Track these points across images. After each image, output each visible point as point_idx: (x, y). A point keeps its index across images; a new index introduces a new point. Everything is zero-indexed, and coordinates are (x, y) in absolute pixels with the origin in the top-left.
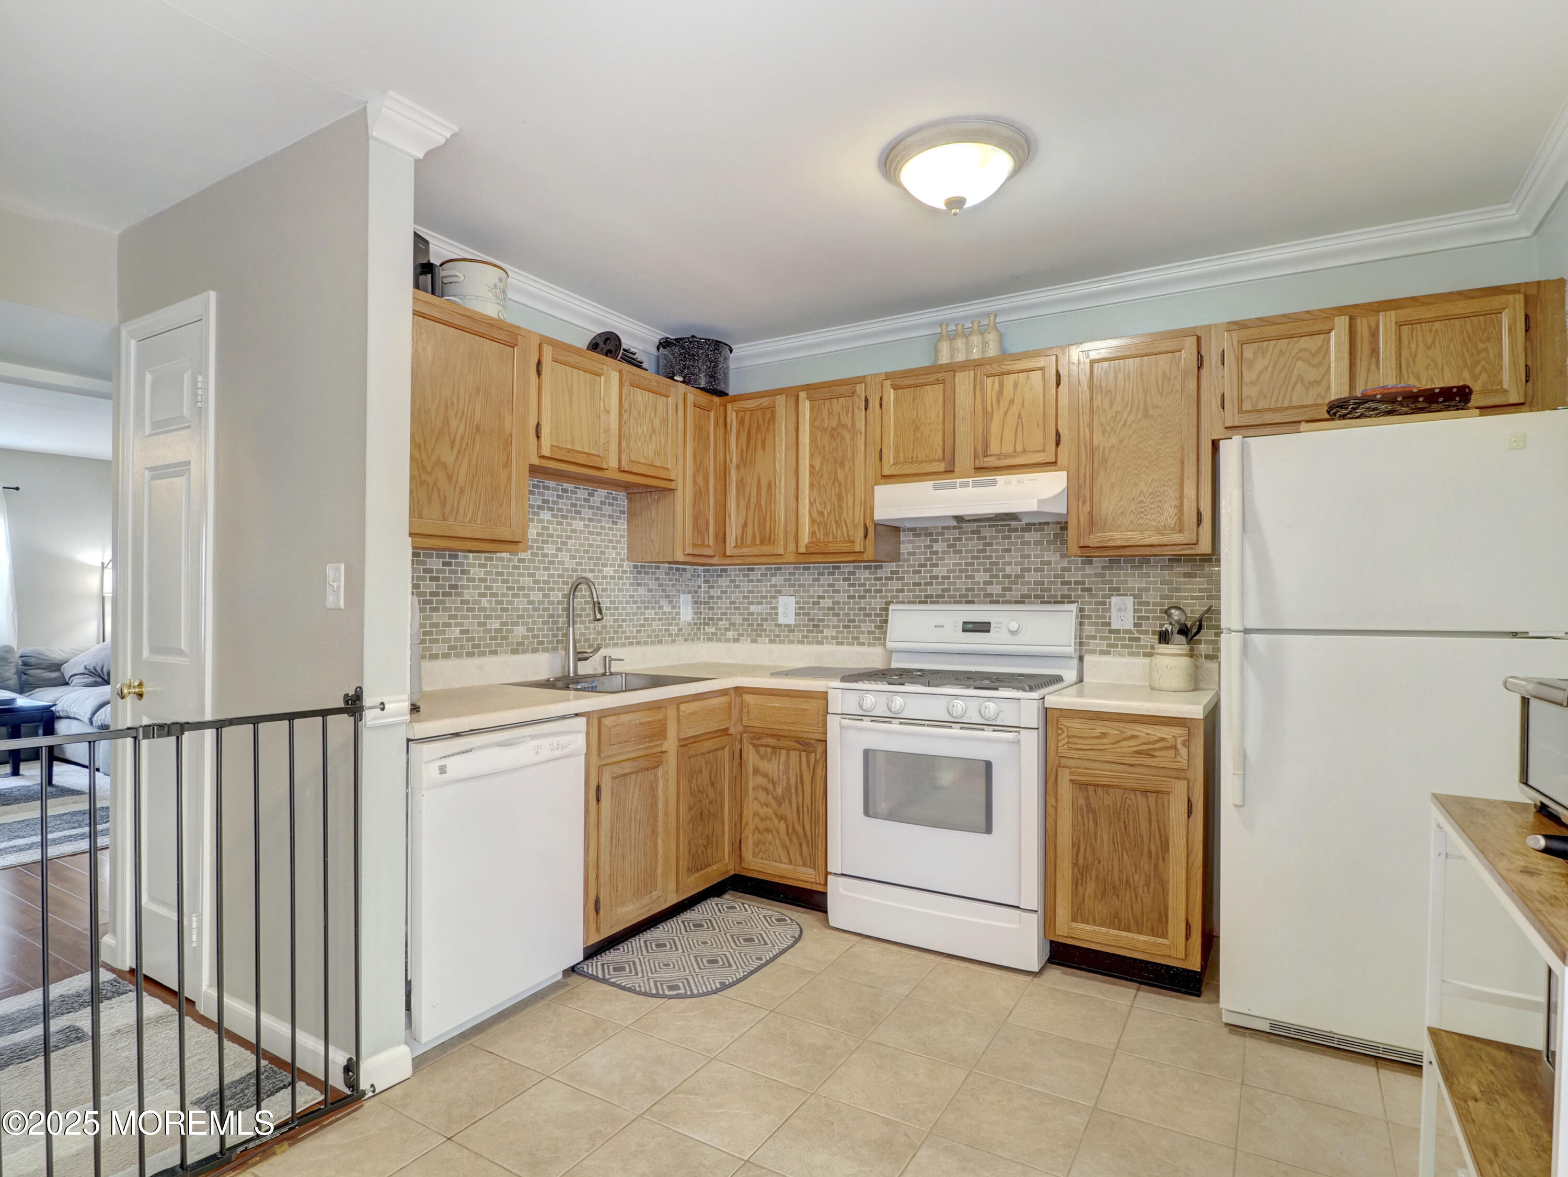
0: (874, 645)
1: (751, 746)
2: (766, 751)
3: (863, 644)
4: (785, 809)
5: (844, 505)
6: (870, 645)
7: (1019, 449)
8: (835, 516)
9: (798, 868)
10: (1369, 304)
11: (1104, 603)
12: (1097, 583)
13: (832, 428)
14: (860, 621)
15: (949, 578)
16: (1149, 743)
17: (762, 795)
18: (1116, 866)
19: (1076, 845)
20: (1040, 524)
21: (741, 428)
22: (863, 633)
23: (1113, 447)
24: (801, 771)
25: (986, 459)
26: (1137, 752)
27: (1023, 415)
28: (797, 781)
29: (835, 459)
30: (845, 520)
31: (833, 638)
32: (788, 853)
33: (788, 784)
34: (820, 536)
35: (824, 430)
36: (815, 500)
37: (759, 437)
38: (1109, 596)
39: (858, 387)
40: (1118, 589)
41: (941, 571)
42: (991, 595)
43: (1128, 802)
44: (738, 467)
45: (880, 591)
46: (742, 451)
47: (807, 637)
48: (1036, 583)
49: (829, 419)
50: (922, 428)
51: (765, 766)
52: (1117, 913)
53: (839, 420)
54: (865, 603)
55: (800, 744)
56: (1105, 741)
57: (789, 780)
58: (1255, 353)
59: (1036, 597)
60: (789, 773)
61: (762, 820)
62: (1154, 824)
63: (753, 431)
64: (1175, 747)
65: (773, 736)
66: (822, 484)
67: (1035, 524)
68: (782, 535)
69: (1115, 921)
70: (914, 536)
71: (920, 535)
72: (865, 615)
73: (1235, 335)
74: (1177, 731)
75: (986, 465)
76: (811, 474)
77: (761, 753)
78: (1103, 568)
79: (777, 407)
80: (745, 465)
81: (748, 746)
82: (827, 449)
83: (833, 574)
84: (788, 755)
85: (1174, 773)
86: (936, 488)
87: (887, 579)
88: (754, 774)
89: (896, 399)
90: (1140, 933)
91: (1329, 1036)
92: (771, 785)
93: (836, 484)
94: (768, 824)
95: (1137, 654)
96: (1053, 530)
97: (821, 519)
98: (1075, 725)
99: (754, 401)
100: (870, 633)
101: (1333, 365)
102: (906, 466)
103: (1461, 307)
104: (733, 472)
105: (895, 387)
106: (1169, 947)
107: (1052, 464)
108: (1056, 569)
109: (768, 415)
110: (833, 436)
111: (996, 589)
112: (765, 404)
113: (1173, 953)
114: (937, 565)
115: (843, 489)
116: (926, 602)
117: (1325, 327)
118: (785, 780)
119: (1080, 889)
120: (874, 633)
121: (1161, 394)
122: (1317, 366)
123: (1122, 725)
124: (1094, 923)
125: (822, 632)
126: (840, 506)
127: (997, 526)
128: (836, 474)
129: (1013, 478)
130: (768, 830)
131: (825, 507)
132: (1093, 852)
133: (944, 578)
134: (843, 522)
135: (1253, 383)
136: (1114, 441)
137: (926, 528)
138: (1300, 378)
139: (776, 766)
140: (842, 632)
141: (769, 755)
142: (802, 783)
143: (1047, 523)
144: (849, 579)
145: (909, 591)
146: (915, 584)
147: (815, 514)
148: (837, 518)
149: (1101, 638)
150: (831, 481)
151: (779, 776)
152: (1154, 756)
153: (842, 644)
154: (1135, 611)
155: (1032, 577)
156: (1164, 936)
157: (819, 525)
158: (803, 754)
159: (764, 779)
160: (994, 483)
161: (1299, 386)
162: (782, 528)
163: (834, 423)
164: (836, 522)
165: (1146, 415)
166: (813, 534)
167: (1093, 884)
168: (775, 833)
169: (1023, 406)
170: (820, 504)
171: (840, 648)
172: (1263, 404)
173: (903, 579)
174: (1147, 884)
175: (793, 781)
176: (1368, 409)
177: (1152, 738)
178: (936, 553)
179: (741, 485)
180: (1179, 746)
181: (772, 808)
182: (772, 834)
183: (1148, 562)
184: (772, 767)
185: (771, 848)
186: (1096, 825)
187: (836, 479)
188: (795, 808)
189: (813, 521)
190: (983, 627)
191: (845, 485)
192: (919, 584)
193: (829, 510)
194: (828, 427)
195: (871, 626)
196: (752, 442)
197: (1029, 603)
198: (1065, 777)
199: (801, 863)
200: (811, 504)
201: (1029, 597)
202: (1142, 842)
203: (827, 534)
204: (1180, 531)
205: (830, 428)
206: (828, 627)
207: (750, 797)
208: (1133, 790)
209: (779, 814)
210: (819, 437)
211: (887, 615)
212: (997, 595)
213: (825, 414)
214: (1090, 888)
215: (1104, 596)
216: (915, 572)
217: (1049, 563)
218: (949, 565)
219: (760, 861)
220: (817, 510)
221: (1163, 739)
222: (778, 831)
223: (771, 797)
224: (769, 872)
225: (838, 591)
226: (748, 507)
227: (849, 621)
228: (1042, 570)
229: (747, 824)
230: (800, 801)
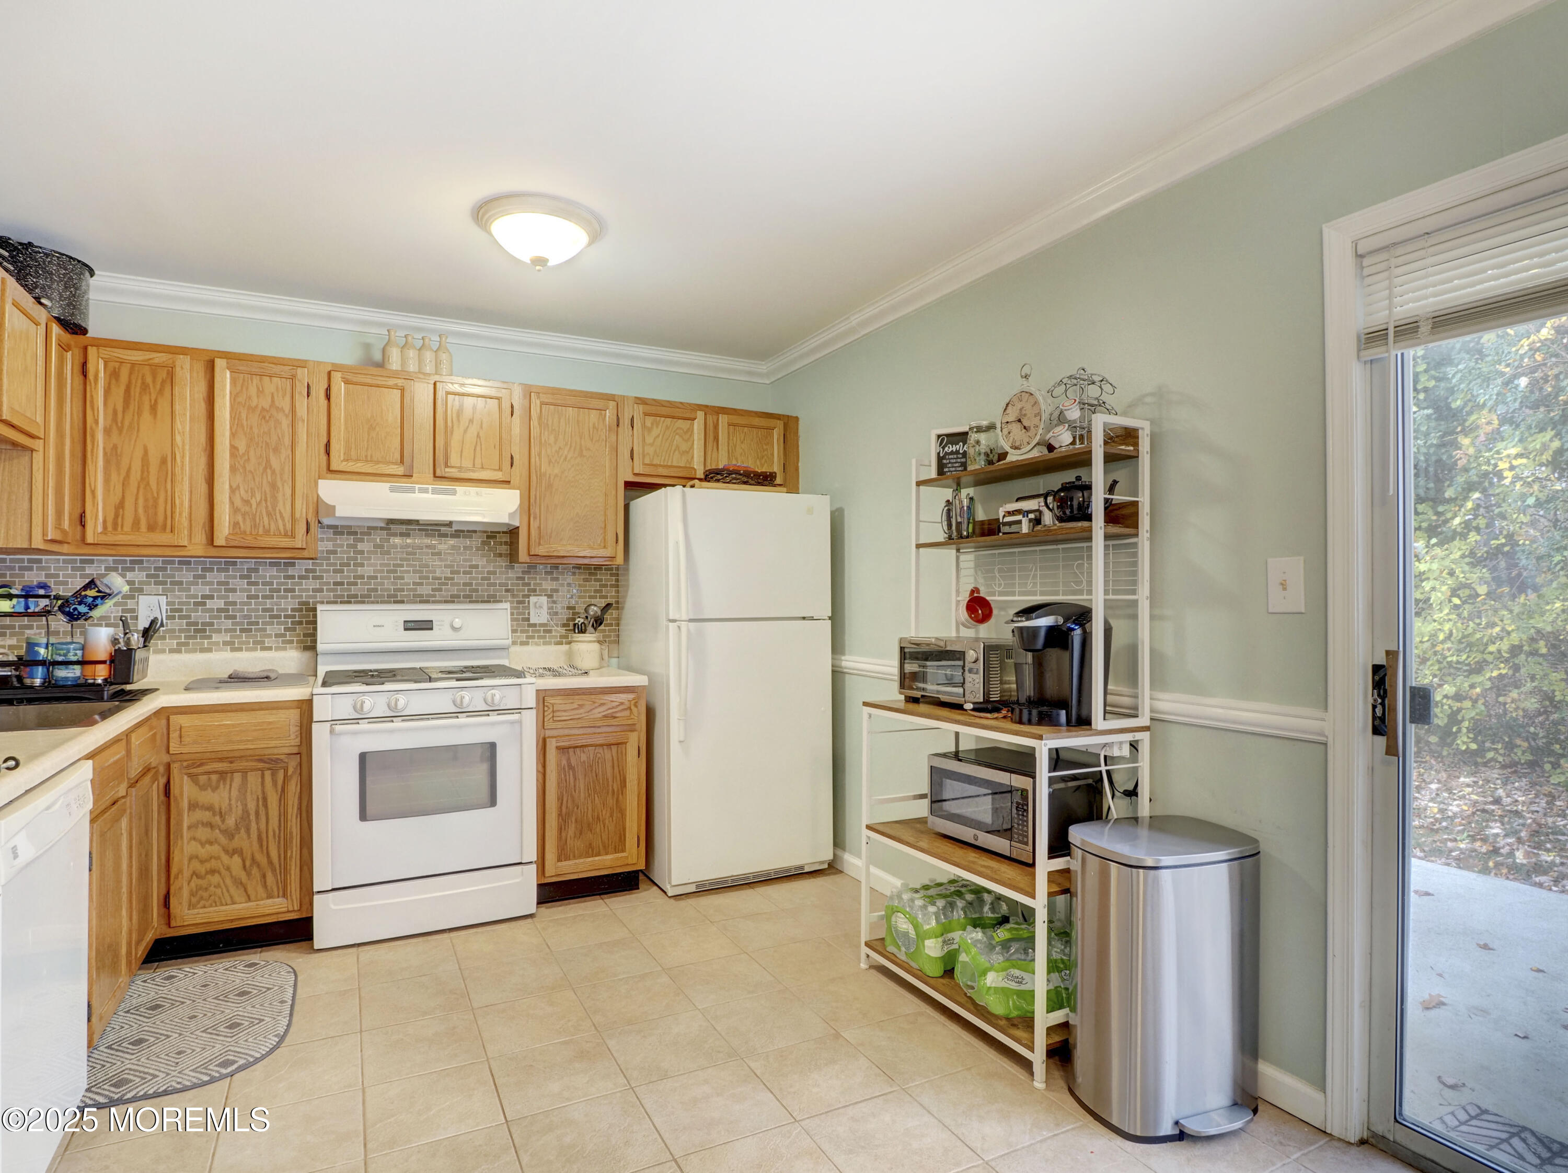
0: (285, 649)
1: (185, 777)
2: (209, 779)
3: (270, 649)
4: (241, 841)
5: (280, 496)
6: (278, 649)
7: (478, 465)
8: (267, 507)
9: (262, 902)
10: (714, 407)
11: (522, 602)
12: (518, 585)
13: (263, 409)
14: (264, 623)
15: (376, 578)
16: (613, 708)
17: (203, 833)
18: (590, 808)
19: (560, 799)
20: (468, 531)
21: (113, 381)
22: (270, 636)
23: (556, 476)
24: (263, 792)
25: (447, 470)
26: (605, 716)
27: (481, 434)
28: (258, 806)
29: (267, 444)
30: (280, 512)
31: (225, 643)
32: (246, 891)
33: (246, 812)
34: (246, 526)
35: (252, 409)
36: (238, 487)
37: (146, 398)
38: (528, 596)
39: (299, 370)
40: (535, 591)
41: (367, 571)
42: (421, 596)
43: (599, 755)
44: (107, 432)
45: (293, 590)
46: (115, 412)
47: (187, 644)
48: (465, 584)
49: (258, 397)
50: (377, 429)
51: (208, 797)
52: (590, 844)
53: (273, 401)
54: (271, 604)
55: (265, 762)
56: (582, 711)
57: (246, 805)
58: (652, 424)
59: (465, 597)
60: (245, 799)
61: (202, 862)
62: (616, 768)
63: (136, 391)
64: (630, 708)
65: (221, 760)
66: (248, 469)
67: (463, 531)
68: (185, 523)
69: (591, 851)
70: (335, 533)
71: (342, 533)
72: (271, 617)
73: (641, 407)
74: (631, 696)
75: (446, 475)
76: (233, 455)
77: (201, 783)
78: (524, 572)
79: (178, 369)
80: (120, 430)
81: (182, 780)
82: (256, 430)
83: (227, 570)
84: (244, 778)
85: (628, 728)
86: (392, 490)
87: (300, 577)
88: (189, 809)
89: (347, 393)
90: (607, 854)
91: (723, 880)
92: (218, 818)
93: (269, 471)
94: (213, 864)
95: (549, 643)
96: (480, 537)
97: (247, 509)
98: (557, 701)
99: (140, 353)
100: (277, 636)
101: (696, 442)
102: (359, 464)
103: (756, 421)
104: (100, 437)
105: (347, 382)
106: (627, 857)
107: (506, 483)
108: (483, 572)
109: (163, 374)
110: (264, 417)
111: (425, 590)
112: (156, 361)
113: (630, 862)
114: (362, 565)
115: (278, 477)
116: (349, 602)
117: (692, 416)
118: (240, 808)
119: (564, 834)
120: (284, 635)
121: (592, 440)
122: (687, 441)
123: (593, 697)
124: (575, 858)
125: (210, 637)
126: (274, 498)
127: (427, 530)
128: (268, 461)
129: (472, 490)
130: (213, 872)
131: (253, 495)
132: (573, 801)
133: (370, 577)
134: (278, 515)
135: (652, 445)
136: (556, 471)
137: (350, 527)
138: (678, 447)
139: (226, 795)
140: (240, 637)
141: (214, 784)
142: (266, 806)
143: (475, 532)
144: (249, 577)
145: (328, 590)
146: (336, 584)
147: (238, 503)
148: (270, 508)
149: (522, 631)
150: (261, 469)
151: (230, 805)
152: (615, 717)
153: (240, 649)
154: (549, 609)
155: (460, 579)
156: (623, 851)
157: (244, 515)
158: (268, 774)
159: (207, 813)
160: (454, 493)
161: (677, 452)
162: (185, 514)
163: (266, 403)
164: (269, 514)
165: (581, 455)
166: (236, 525)
167: (573, 825)
168: (223, 872)
169: (481, 427)
170: (247, 492)
171: (238, 655)
172: (656, 462)
173: (321, 577)
174: (611, 816)
175: (252, 806)
176: (734, 479)
177: (614, 704)
178: (362, 552)
179: (112, 456)
180: (633, 707)
181: (219, 844)
182: (220, 874)
183: (557, 568)
184: (219, 797)
185: (219, 891)
186: (575, 779)
187: (268, 465)
188: (254, 835)
189: (235, 510)
190: (426, 626)
191: (281, 475)
192: (342, 584)
193: (258, 499)
194: (257, 406)
195: (280, 629)
196: (133, 406)
197: (458, 602)
198: (552, 745)
199: (264, 895)
200: (233, 490)
201: (458, 596)
202: (608, 785)
203: (255, 526)
204: (605, 547)
205: (260, 407)
206: (219, 631)
207: (185, 837)
208: (602, 745)
209: (230, 849)
210: (244, 416)
211: (315, 616)
212: (427, 595)
213: (253, 391)
214: (572, 830)
215: (524, 596)
216: (335, 571)
217: (476, 567)
218: (375, 565)
219: (201, 911)
220: (242, 499)
221: (622, 703)
222: (228, 869)
223: (217, 831)
224: (216, 920)
225: (234, 590)
226: (125, 484)
227: (249, 624)
228: (470, 573)
229: (180, 871)
230: (263, 826)
